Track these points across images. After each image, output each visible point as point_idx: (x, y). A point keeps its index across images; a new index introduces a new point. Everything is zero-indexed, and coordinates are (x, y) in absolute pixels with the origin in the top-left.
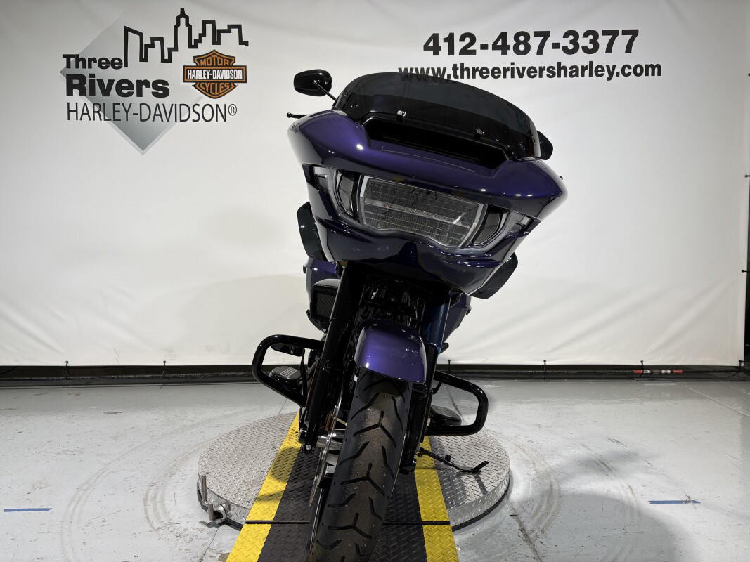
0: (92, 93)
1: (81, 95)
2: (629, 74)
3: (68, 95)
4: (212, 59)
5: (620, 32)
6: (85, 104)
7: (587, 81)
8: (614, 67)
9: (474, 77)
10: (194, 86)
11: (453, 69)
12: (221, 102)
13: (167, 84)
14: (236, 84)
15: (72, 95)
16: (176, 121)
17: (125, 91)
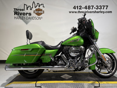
1: (17, 15)
2: (107, 13)
4: (39, 9)
5: (105, 6)
6: (17, 17)
8: (104, 11)
9: (81, 13)
11: (78, 12)
15: (15, 15)
16: (32, 19)
17: (24, 15)
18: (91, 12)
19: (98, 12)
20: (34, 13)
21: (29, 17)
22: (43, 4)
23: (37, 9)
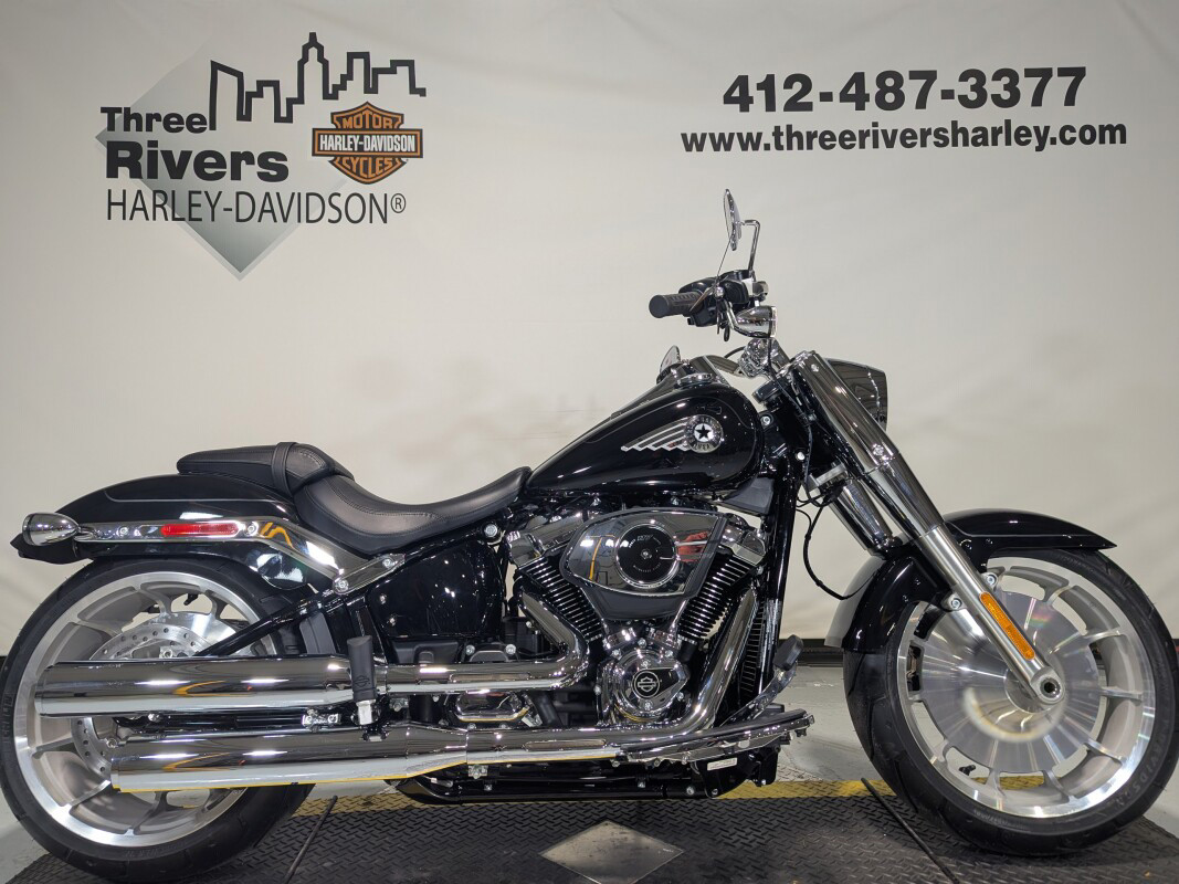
0: (153, 174)
1: (132, 176)
2: (1072, 141)
3: (109, 176)
4: (364, 116)
5: (1055, 72)
6: (139, 192)
7: (1001, 152)
8: (1047, 129)
9: (810, 147)
10: (331, 162)
11: (773, 134)
12: (379, 189)
13: (284, 158)
14: (403, 159)
15: (116, 177)
16: (299, 221)
17: (210, 171)
18: (909, 138)
19: (982, 137)
20: (314, 154)
21: (267, 194)
22: (410, 64)
23: (353, 115)
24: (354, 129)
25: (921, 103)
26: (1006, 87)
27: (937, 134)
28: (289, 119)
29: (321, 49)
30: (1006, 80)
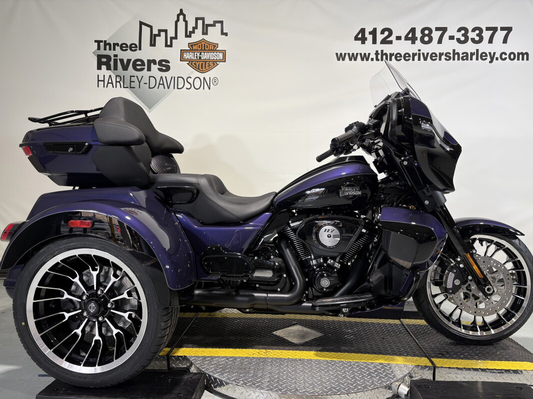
0: (116, 68)
1: (107, 69)
2: (505, 59)
3: (98, 69)
4: (202, 45)
5: (499, 29)
6: (110, 76)
8: (495, 53)
9: (391, 60)
10: (188, 64)
11: (375, 54)
12: (207, 75)
13: (168, 62)
14: (218, 63)
15: (101, 69)
16: (174, 88)
17: (139, 67)
18: (434, 57)
19: (466, 56)
20: (181, 61)
21: (162, 77)
22: (221, 22)
23: (197, 44)
24: (197, 50)
25: (440, 41)
26: (477, 35)
27: (446, 55)
28: (171, 46)
29: (184, 16)
30: (477, 32)
